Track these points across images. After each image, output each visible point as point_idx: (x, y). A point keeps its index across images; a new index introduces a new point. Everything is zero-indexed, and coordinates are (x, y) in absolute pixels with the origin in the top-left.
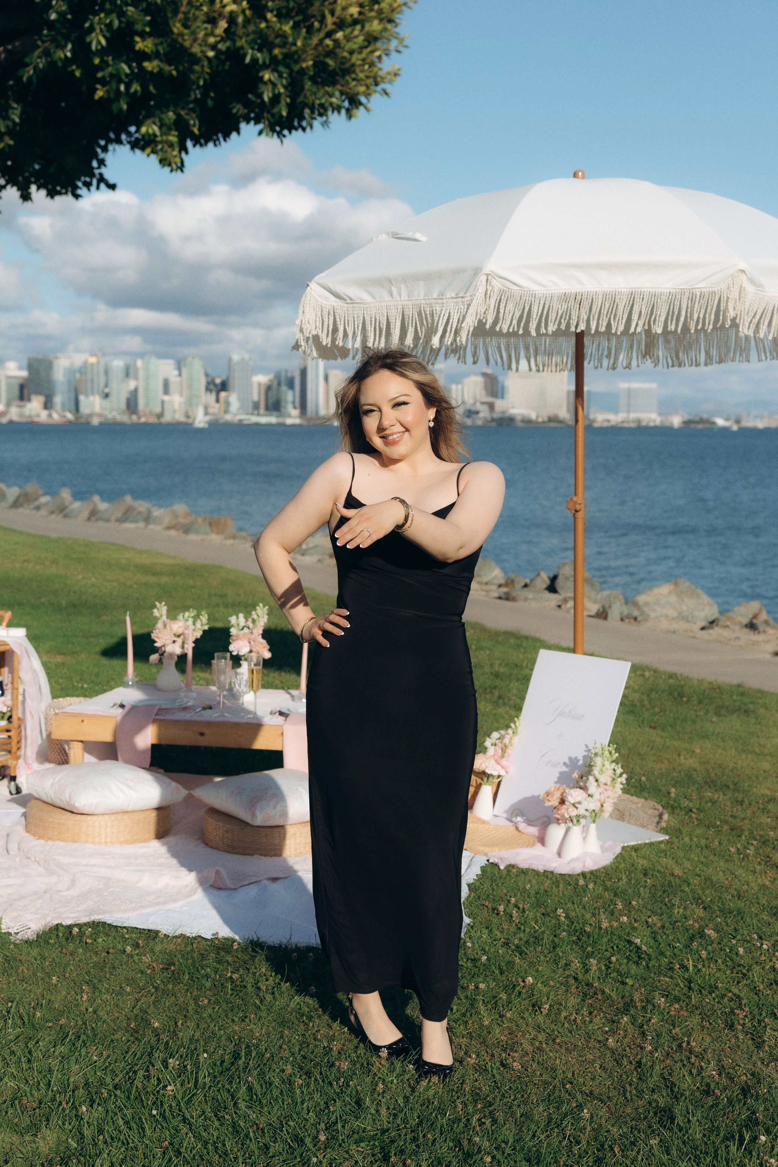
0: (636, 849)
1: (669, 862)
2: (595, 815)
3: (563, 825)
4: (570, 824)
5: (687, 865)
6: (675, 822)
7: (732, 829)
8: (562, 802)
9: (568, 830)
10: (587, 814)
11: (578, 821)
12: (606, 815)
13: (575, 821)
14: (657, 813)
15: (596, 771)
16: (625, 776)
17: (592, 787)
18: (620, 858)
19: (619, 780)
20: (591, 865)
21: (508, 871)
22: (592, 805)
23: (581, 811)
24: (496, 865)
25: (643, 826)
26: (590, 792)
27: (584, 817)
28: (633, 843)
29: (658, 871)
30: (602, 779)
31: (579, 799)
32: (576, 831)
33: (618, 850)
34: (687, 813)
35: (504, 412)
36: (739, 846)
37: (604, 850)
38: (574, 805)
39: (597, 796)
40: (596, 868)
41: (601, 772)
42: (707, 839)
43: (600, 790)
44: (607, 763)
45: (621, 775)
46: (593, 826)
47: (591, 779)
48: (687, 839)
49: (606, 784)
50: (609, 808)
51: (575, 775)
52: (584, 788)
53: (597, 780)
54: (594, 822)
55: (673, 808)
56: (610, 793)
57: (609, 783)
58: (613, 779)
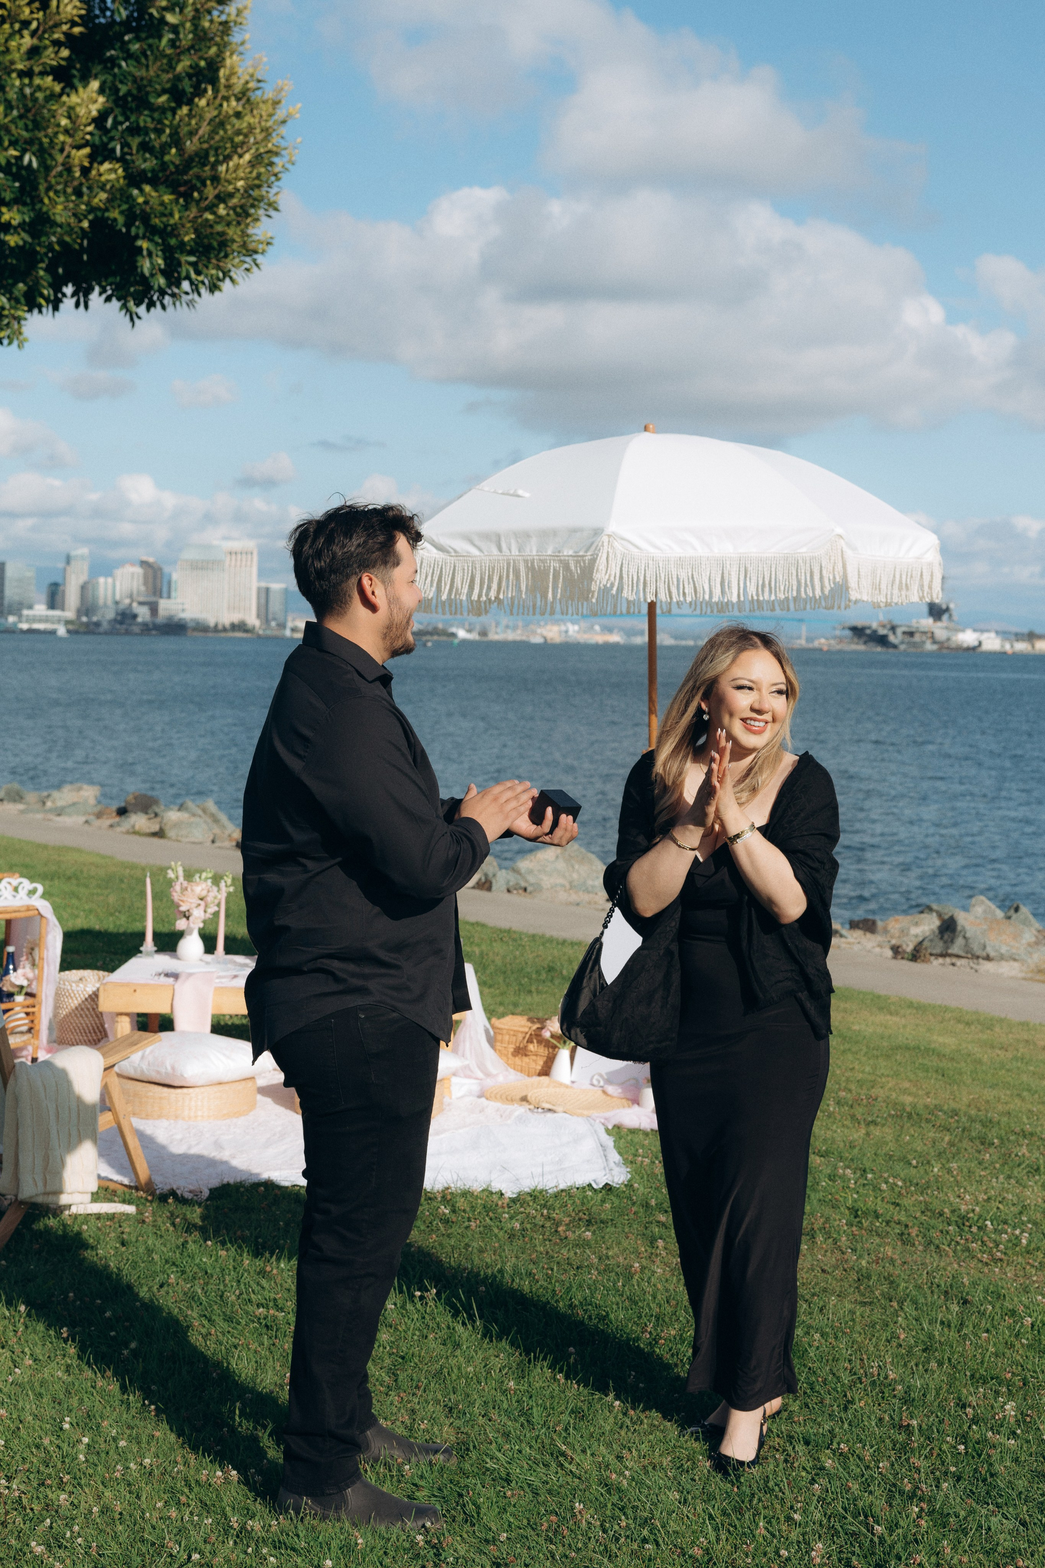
35: (170, 618)
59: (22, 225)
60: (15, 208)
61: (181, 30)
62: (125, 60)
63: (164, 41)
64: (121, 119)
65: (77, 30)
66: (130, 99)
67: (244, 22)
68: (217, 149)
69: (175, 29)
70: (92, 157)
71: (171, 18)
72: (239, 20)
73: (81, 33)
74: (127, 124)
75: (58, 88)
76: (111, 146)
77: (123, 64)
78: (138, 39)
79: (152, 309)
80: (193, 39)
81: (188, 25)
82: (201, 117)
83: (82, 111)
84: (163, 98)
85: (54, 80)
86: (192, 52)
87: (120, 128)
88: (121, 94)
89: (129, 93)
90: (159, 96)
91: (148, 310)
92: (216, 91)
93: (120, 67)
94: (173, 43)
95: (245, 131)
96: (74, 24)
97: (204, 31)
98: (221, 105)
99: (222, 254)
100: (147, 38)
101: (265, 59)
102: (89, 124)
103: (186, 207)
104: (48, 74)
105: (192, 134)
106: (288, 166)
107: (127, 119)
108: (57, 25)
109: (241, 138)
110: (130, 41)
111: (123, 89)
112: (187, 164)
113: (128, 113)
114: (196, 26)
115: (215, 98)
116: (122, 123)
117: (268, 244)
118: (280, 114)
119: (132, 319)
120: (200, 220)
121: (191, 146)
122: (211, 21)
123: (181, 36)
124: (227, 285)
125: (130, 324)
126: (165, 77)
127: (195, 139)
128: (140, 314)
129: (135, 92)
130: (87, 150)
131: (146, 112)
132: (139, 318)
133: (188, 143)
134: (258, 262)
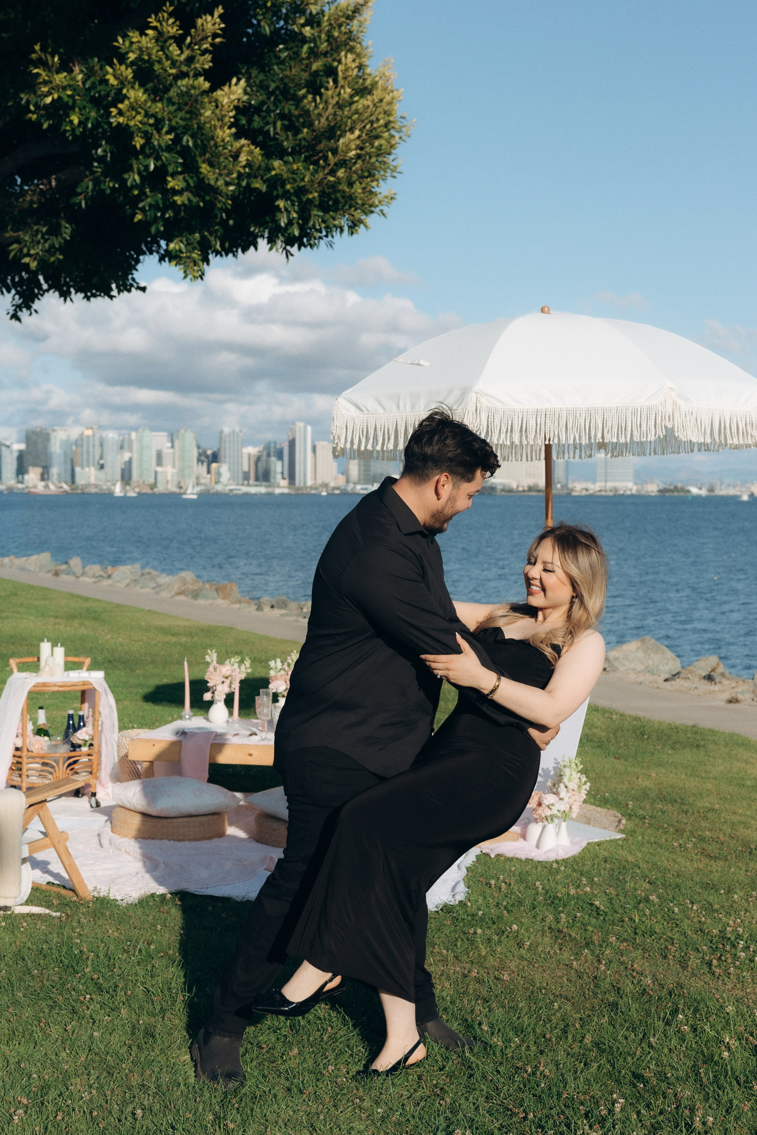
0: (599, 844)
1: (624, 853)
2: (565, 816)
3: (540, 823)
4: (546, 823)
5: (639, 855)
6: (630, 825)
7: (677, 831)
8: (540, 804)
9: (544, 828)
10: (559, 815)
11: (552, 820)
12: (574, 815)
13: (550, 820)
14: (617, 819)
15: (565, 780)
16: (589, 784)
17: (563, 792)
18: (586, 849)
19: (584, 787)
20: (563, 854)
21: (498, 860)
22: (563, 806)
23: (554, 811)
24: (487, 855)
25: (605, 828)
26: (561, 796)
27: (557, 817)
28: (596, 840)
29: (616, 859)
30: (572, 785)
31: (552, 802)
32: (551, 828)
33: (584, 844)
34: (642, 819)
36: (681, 842)
37: (572, 842)
38: (548, 806)
39: (566, 799)
40: (566, 857)
41: (570, 780)
42: (656, 837)
43: (569, 795)
44: (574, 773)
45: (585, 783)
46: (564, 825)
47: (562, 785)
48: (640, 838)
49: (573, 790)
50: (576, 809)
51: (549, 784)
52: (557, 793)
53: (566, 787)
54: (565, 821)
55: (630, 815)
56: (576, 797)
57: (576, 789)
58: (579, 786)
59: (188, 188)
60: (181, 177)
61: (318, 40)
62: (277, 64)
63: (305, 48)
64: (272, 108)
65: (218, 40)
66: (278, 92)
67: (365, 30)
68: (340, 127)
69: (314, 40)
70: (237, 136)
71: (307, 31)
72: (361, 29)
73: (221, 43)
74: (278, 111)
75: (207, 85)
76: (266, 129)
77: (275, 67)
78: (286, 49)
79: (303, 248)
80: (328, 46)
81: (323, 36)
82: (326, 102)
83: (226, 101)
84: (303, 91)
85: (205, 80)
86: (328, 56)
87: (272, 115)
88: (271, 90)
89: (277, 88)
90: (300, 90)
91: (299, 249)
92: (336, 81)
93: (273, 69)
94: (311, 51)
95: (361, 111)
96: (215, 36)
97: (335, 39)
98: (340, 93)
99: (347, 207)
100: (292, 48)
101: (392, 61)
102: (232, 111)
103: (316, 171)
104: (200, 75)
105: (320, 115)
106: (404, 138)
107: (277, 107)
108: (206, 38)
109: (357, 116)
110: (281, 51)
111: (273, 86)
112: (317, 139)
113: (278, 103)
114: (330, 36)
115: (336, 87)
116: (274, 111)
117: (392, 198)
118: (388, 98)
119: (287, 257)
120: (325, 181)
121: (321, 124)
122: (340, 33)
123: (318, 43)
124: (362, 228)
125: (286, 260)
126: (305, 75)
127: (323, 120)
128: (292, 252)
129: (282, 86)
130: (233, 130)
131: (291, 102)
132: (292, 255)
133: (317, 123)
134: (385, 212)
